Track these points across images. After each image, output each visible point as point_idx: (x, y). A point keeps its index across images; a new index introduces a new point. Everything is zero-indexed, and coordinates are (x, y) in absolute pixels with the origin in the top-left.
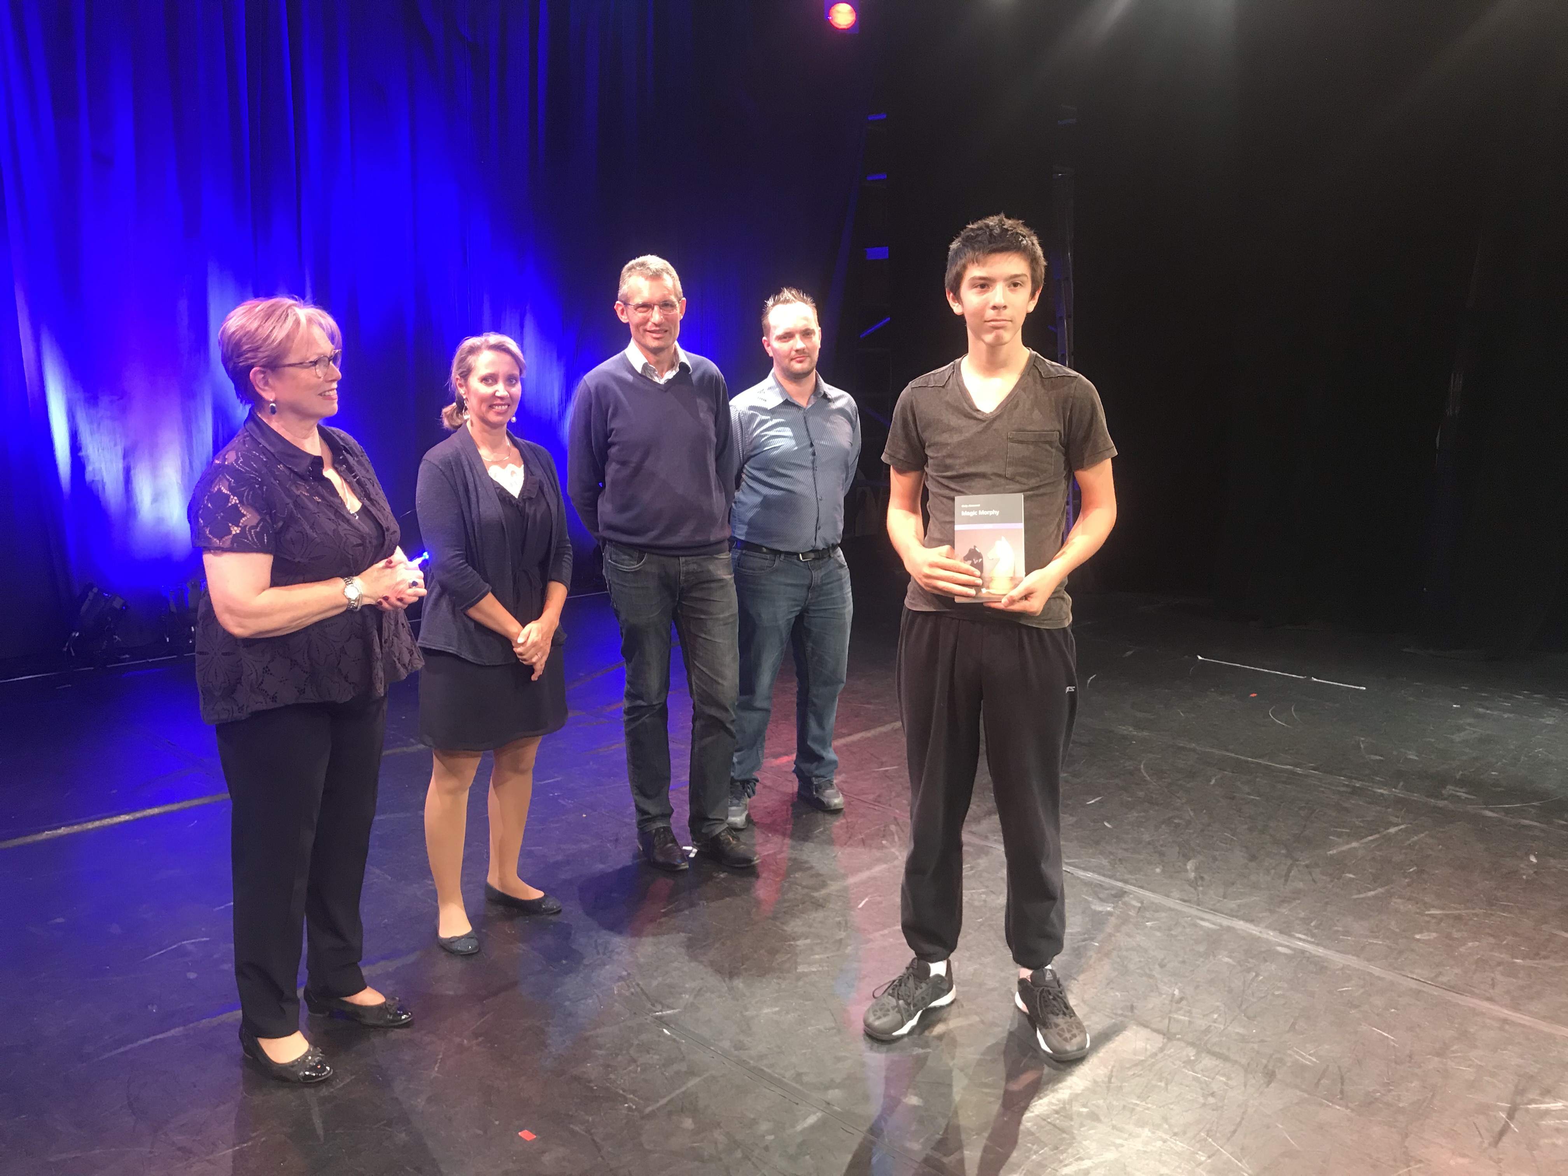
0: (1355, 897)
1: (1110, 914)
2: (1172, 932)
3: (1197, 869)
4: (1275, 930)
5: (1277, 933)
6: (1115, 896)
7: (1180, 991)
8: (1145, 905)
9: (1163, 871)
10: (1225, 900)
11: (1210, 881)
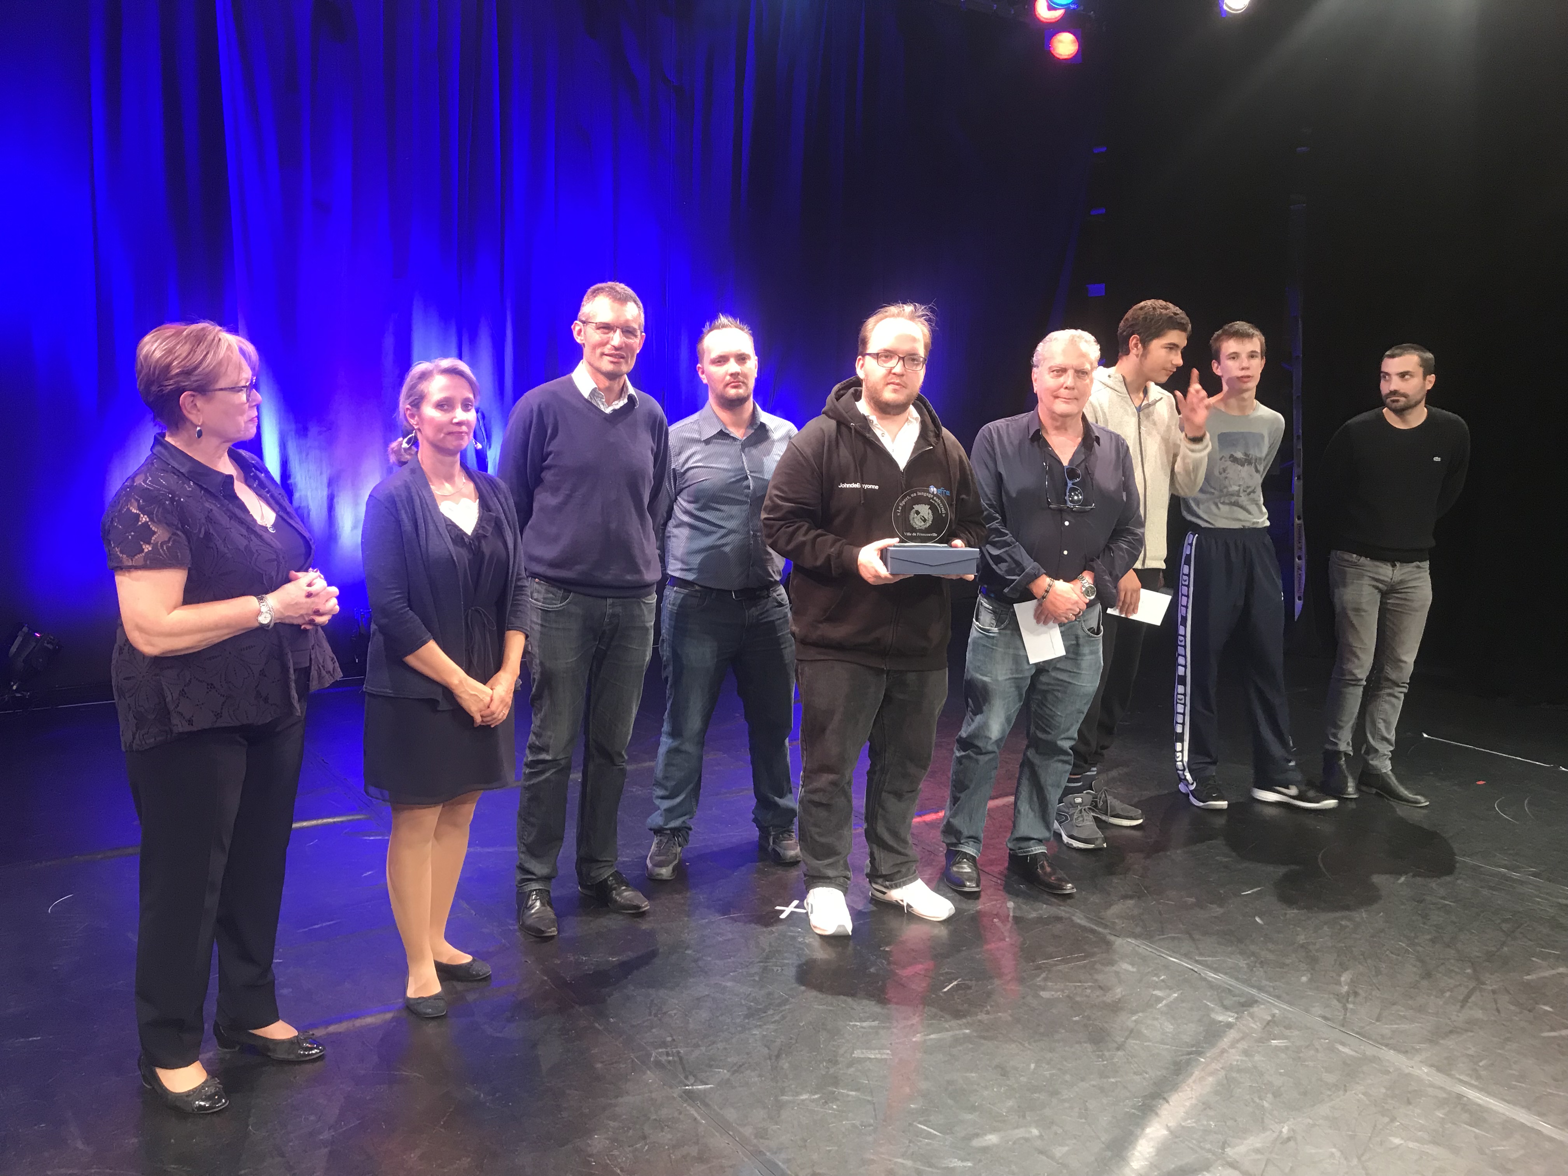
0: (1546, 1034)
2: (1301, 1055)
4: (1431, 1066)
5: (1433, 1071)
6: (1243, 1005)
8: (1275, 1019)
9: (1311, 980)
10: (1378, 1023)
11: (1366, 998)
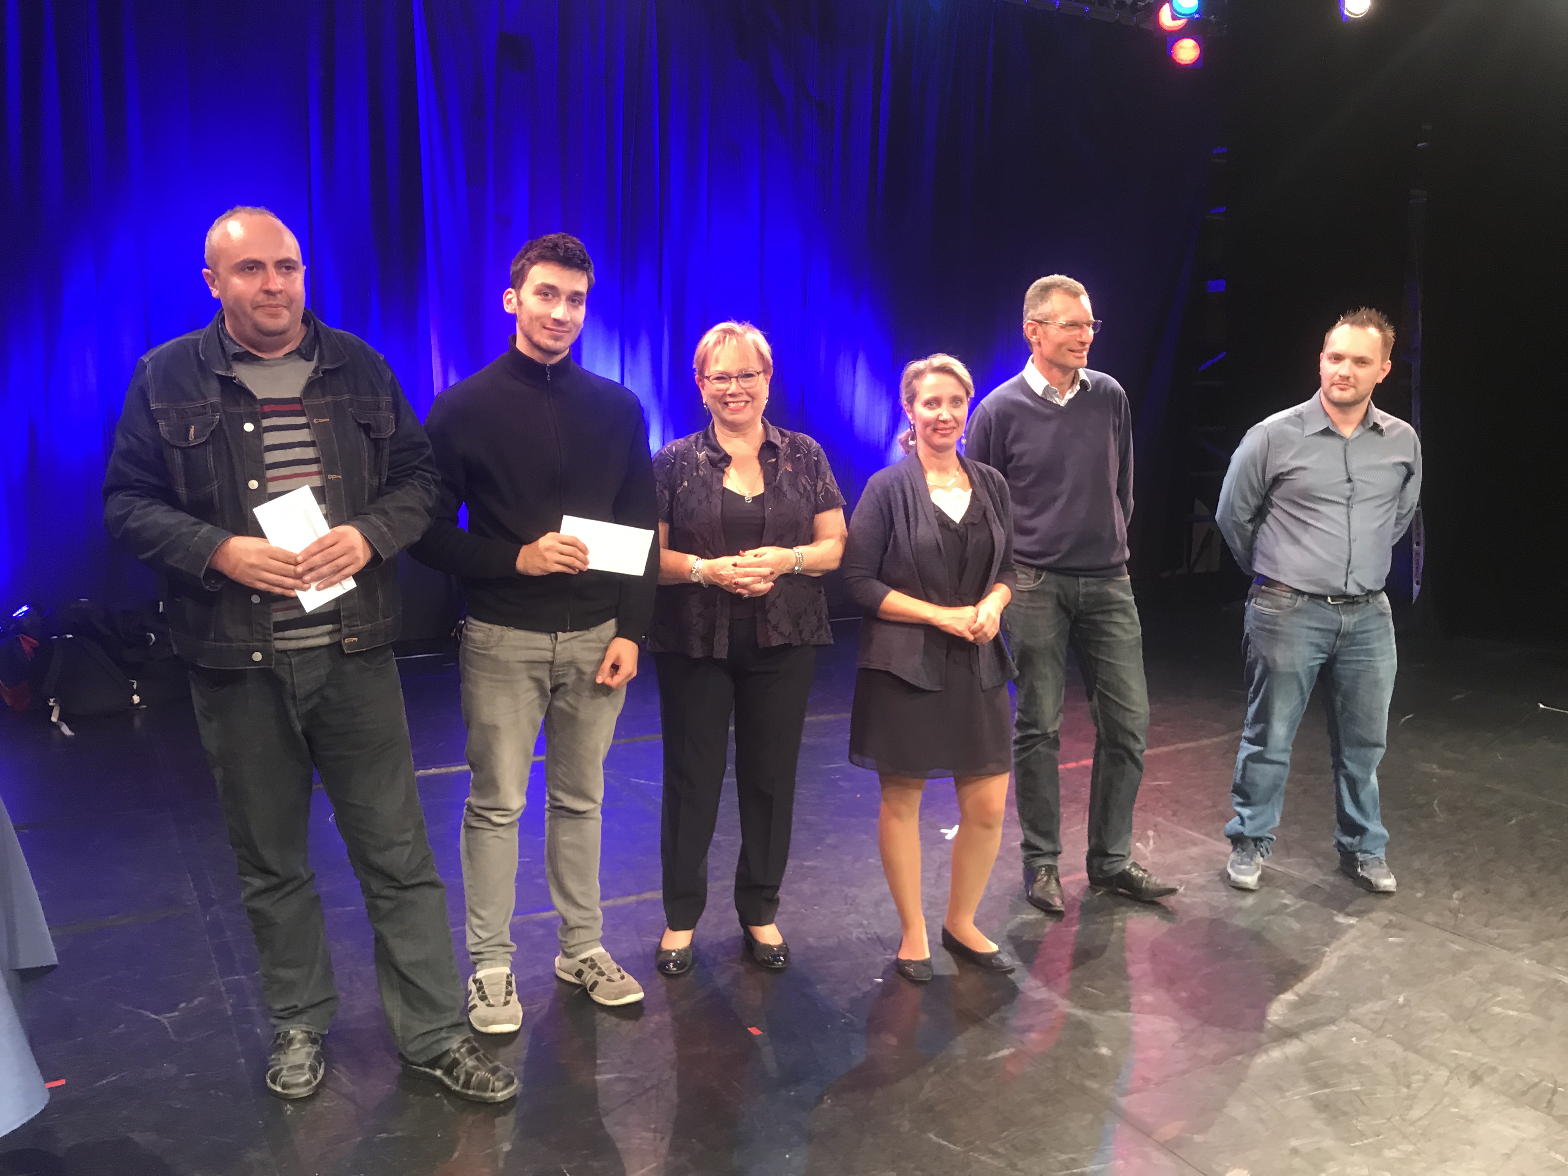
1: (1352, 926)
2: (1415, 949)
3: (1462, 899)
4: (1532, 959)
5: (1534, 962)
7: (1405, 999)
8: (1391, 923)
9: (1425, 896)
10: (1485, 928)
11: (1475, 910)
